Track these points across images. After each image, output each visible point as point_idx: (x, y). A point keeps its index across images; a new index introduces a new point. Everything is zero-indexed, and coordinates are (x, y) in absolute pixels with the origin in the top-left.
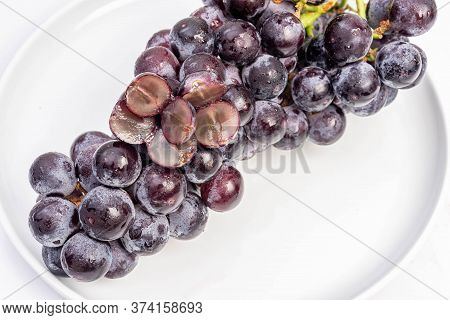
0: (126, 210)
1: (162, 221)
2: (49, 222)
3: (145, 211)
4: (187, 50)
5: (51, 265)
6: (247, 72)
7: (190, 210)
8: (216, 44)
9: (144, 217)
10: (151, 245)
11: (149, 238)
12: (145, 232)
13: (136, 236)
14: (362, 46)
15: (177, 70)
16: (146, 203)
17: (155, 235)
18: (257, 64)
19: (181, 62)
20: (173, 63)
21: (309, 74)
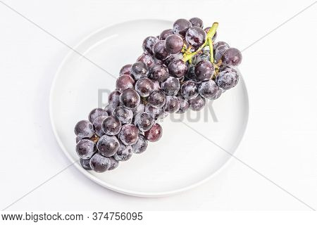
0: (116, 145)
1: (130, 147)
2: (85, 150)
3: (123, 144)
4: (138, 77)
5: (84, 166)
6: (163, 84)
7: (141, 142)
8: (150, 73)
9: (123, 146)
10: (126, 157)
11: (125, 155)
12: (123, 152)
13: (120, 154)
14: (210, 75)
15: (134, 85)
16: (124, 142)
17: (127, 153)
18: (167, 82)
19: (136, 81)
20: (132, 82)
21: (188, 85)
